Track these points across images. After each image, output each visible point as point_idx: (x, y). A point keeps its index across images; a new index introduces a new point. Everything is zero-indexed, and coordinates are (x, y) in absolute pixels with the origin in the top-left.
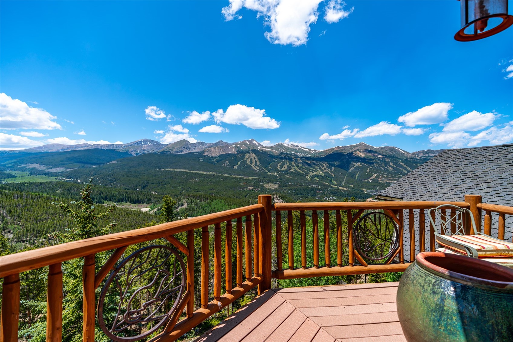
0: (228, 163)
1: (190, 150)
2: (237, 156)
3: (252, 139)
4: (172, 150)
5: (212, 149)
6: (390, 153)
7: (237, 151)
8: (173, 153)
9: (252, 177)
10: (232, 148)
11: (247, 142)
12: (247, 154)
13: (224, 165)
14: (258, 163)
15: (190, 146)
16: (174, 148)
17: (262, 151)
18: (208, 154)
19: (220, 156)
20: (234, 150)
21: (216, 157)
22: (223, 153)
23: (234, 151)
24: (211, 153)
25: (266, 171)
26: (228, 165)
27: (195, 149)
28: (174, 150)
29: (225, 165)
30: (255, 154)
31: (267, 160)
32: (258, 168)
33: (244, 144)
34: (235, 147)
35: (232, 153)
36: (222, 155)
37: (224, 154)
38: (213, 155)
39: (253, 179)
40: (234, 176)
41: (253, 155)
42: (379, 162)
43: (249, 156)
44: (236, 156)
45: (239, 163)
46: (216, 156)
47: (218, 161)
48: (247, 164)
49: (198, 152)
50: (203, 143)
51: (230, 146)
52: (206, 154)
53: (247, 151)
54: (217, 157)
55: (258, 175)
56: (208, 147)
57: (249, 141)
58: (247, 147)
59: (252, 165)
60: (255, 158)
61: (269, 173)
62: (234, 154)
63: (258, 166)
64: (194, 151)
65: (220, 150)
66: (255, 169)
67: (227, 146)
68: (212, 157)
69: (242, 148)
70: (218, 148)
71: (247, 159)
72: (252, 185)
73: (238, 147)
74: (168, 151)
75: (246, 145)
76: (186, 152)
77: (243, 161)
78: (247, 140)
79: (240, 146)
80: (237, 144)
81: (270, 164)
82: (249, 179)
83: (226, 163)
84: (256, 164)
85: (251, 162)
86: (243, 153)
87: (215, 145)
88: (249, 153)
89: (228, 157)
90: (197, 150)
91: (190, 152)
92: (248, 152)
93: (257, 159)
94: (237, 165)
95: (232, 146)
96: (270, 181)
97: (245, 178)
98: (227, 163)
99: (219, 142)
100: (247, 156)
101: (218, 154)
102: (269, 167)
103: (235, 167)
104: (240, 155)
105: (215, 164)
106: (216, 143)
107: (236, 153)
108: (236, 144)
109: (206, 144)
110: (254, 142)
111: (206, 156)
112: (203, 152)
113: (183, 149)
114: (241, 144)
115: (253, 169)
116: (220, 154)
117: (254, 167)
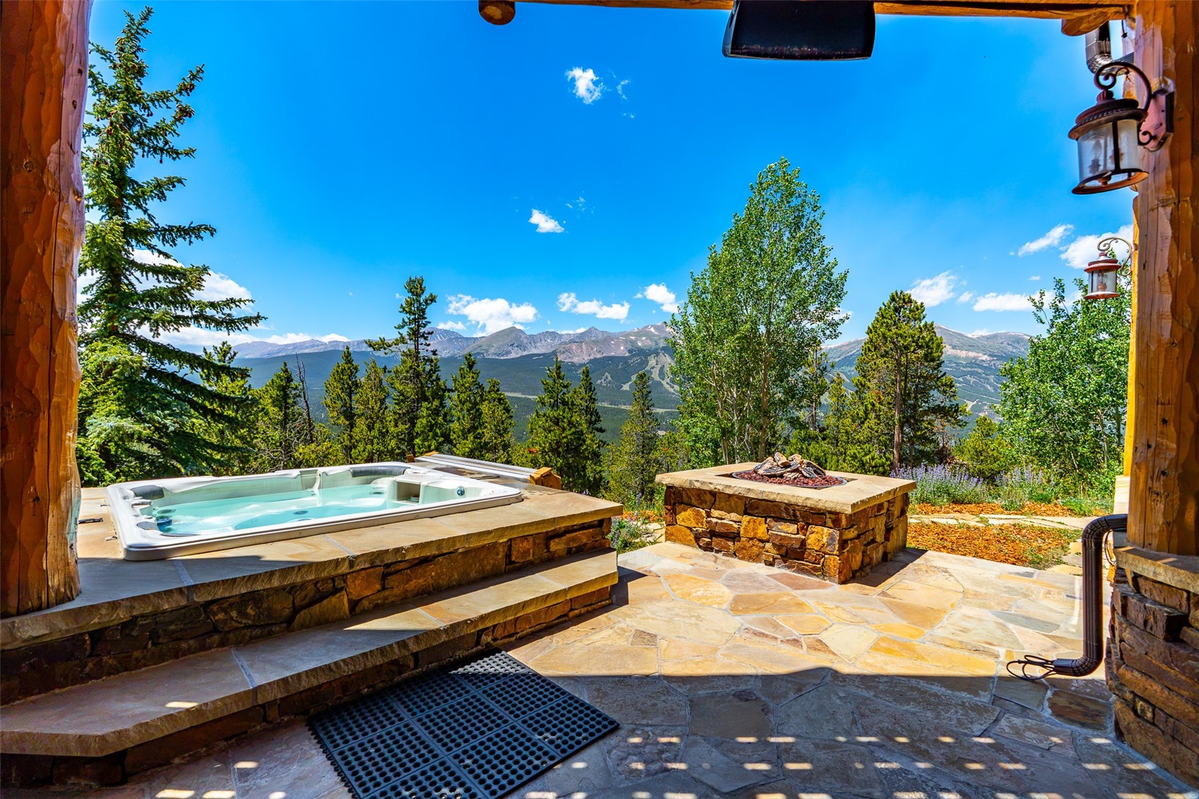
0: (609, 378)
1: (525, 350)
2: (630, 361)
3: (664, 322)
4: (487, 351)
5: (574, 347)
6: (1010, 348)
7: (630, 351)
8: (490, 357)
9: (664, 408)
10: (617, 344)
11: (652, 330)
12: (653, 355)
13: (599, 382)
15: (525, 341)
16: (490, 346)
18: (566, 359)
19: (591, 361)
20: (622, 348)
21: (581, 365)
22: (599, 356)
23: (622, 351)
24: (571, 356)
26: (610, 382)
27: (535, 347)
28: (492, 350)
29: (601, 383)
30: (672, 356)
32: (677, 387)
33: (645, 335)
34: (626, 341)
35: (617, 355)
36: (595, 359)
37: (600, 358)
38: (576, 360)
39: (665, 413)
40: (623, 407)
41: (667, 360)
42: (980, 371)
43: (657, 361)
44: (626, 362)
45: (634, 378)
46: (583, 361)
47: (586, 374)
48: (653, 379)
49: (542, 354)
50: (554, 335)
51: (612, 340)
52: (560, 358)
53: (653, 349)
54: (584, 365)
55: (677, 403)
56: (565, 343)
57: (656, 328)
58: (651, 340)
59: (664, 383)
60: (671, 366)
62: (623, 359)
63: (678, 384)
64: (534, 351)
65: (592, 349)
66: (671, 390)
67: (607, 339)
68: (573, 364)
69: (640, 344)
70: (586, 343)
71: (653, 368)
72: (665, 428)
73: (631, 342)
74: (479, 354)
75: (649, 335)
76: (517, 354)
77: (642, 374)
78: (652, 326)
79: (637, 340)
82: (658, 414)
83: (604, 378)
86: (644, 354)
87: (579, 340)
88: (657, 354)
89: (609, 364)
90: (540, 349)
91: (525, 353)
92: (656, 352)
94: (630, 383)
95: (618, 338)
98: (607, 378)
99: (590, 331)
100: (652, 361)
101: (587, 359)
103: (626, 387)
104: (637, 359)
106: (582, 334)
107: (627, 354)
108: (627, 335)
109: (561, 336)
111: (560, 362)
112: (554, 353)
113: (510, 348)
114: (639, 334)
115: (667, 391)
116: (592, 357)
117: (667, 387)
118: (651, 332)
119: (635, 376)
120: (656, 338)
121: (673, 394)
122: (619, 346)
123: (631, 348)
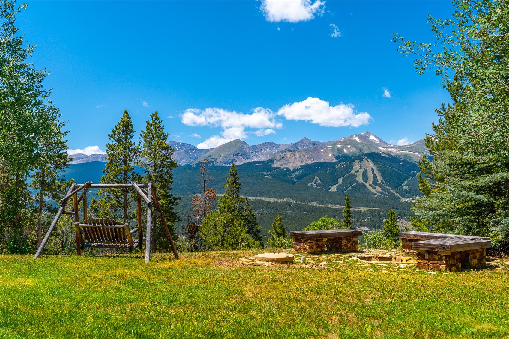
0: (319, 181)
1: (247, 159)
2: (337, 166)
3: (367, 132)
4: (216, 160)
5: (289, 154)
7: (337, 158)
8: (219, 165)
9: (366, 207)
10: (327, 153)
11: (357, 139)
12: (357, 161)
13: (310, 184)
14: (380, 179)
15: (248, 151)
16: (219, 156)
17: (387, 156)
18: (281, 165)
19: (303, 167)
20: (330, 155)
21: (295, 171)
22: (310, 162)
23: (330, 157)
24: (286, 162)
25: (397, 195)
26: (319, 185)
27: (256, 156)
28: (220, 159)
29: (312, 185)
30: (374, 161)
31: (398, 173)
32: (379, 189)
33: (349, 144)
34: (333, 150)
35: (326, 161)
36: (307, 166)
37: (311, 164)
38: (290, 166)
39: (367, 210)
40: (330, 206)
41: (370, 165)
43: (361, 166)
44: (334, 168)
45: (340, 181)
46: (296, 167)
47: (299, 178)
48: (357, 181)
49: (262, 162)
50: (271, 145)
51: (322, 148)
52: (276, 165)
53: (357, 155)
54: (297, 170)
55: (379, 202)
56: (282, 152)
58: (355, 147)
59: (367, 184)
60: (373, 170)
61: (403, 200)
62: (331, 164)
63: (379, 185)
64: (256, 159)
65: (304, 156)
66: (374, 191)
67: (317, 147)
68: (288, 170)
69: (346, 152)
70: (299, 152)
71: (357, 171)
72: (366, 224)
73: (338, 149)
74: (210, 162)
75: (354, 144)
76: (241, 162)
77: (348, 177)
78: (357, 135)
79: (343, 148)
80: (337, 143)
81: (406, 182)
82: (361, 211)
83: (314, 181)
84: (375, 182)
85: (365, 177)
86: (349, 160)
87: (294, 148)
88: (361, 160)
89: (318, 169)
90: (261, 157)
91: (248, 161)
92: (360, 158)
93: (376, 172)
94: (337, 185)
95: (326, 147)
96: (405, 216)
98: (317, 181)
99: (302, 141)
100: (356, 166)
101: (299, 165)
102: (403, 187)
103: (333, 189)
104: (343, 165)
105: (294, 183)
106: (296, 144)
107: (335, 160)
108: (334, 143)
109: (278, 146)
110: (372, 138)
111: (277, 168)
112: (272, 161)
113: (235, 157)
114: (345, 143)
115: (370, 192)
116: (304, 164)
117: (370, 188)
118: (355, 141)
119: (341, 179)
120: (360, 146)
121: (375, 194)
122: (328, 154)
123: (338, 154)
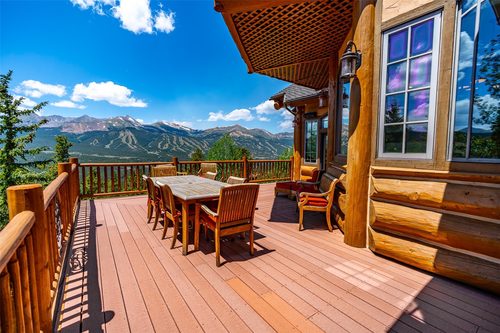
0: (97, 142)
2: (109, 134)
3: (127, 116)
5: (74, 125)
6: (259, 134)
7: (109, 129)
9: (129, 156)
10: (101, 125)
11: (121, 119)
12: (122, 131)
13: (91, 144)
14: (136, 141)
17: (139, 129)
18: (69, 131)
19: (85, 133)
20: (104, 127)
21: (79, 135)
22: (90, 130)
24: (72, 129)
25: (146, 150)
26: (98, 144)
29: (93, 144)
30: (132, 132)
31: (145, 139)
32: (135, 147)
33: (116, 121)
34: (106, 124)
35: (101, 130)
36: (88, 132)
37: (91, 132)
38: (75, 132)
39: (130, 158)
40: (106, 156)
41: (130, 134)
42: (251, 141)
43: (124, 134)
44: (107, 134)
45: (112, 142)
46: (80, 133)
47: (83, 139)
48: (122, 143)
49: (52, 128)
50: (59, 118)
51: (98, 122)
52: (64, 130)
53: (121, 128)
54: (81, 134)
55: (136, 154)
56: (68, 123)
57: (122, 117)
58: (121, 124)
59: (128, 144)
60: (132, 137)
61: (149, 153)
62: (105, 132)
63: (135, 145)
65: (86, 126)
66: (133, 148)
67: (95, 122)
68: (74, 134)
69: (114, 125)
70: (82, 123)
71: (123, 137)
73: (109, 124)
75: (119, 121)
77: (117, 140)
78: (121, 117)
79: (112, 123)
80: (108, 120)
81: (150, 144)
82: (126, 159)
83: (94, 141)
84: (133, 143)
85: (127, 140)
86: (117, 130)
87: (78, 121)
88: (124, 131)
89: (97, 135)
90: (50, 125)
92: (124, 130)
93: (134, 138)
94: (110, 144)
95: (101, 122)
96: (151, 161)
97: (120, 158)
98: (96, 142)
99: (84, 117)
100: (122, 134)
101: (82, 131)
102: (148, 146)
103: (108, 146)
104: (113, 133)
105: (79, 142)
106: (78, 118)
107: (107, 130)
108: (107, 120)
109: (64, 119)
110: (130, 119)
111: (65, 133)
112: (61, 128)
114: (114, 120)
115: (130, 148)
116: (86, 131)
117: (131, 146)
118: (120, 120)
119: (112, 141)
120: (123, 123)
121: (133, 150)
122: (103, 126)
123: (109, 127)
